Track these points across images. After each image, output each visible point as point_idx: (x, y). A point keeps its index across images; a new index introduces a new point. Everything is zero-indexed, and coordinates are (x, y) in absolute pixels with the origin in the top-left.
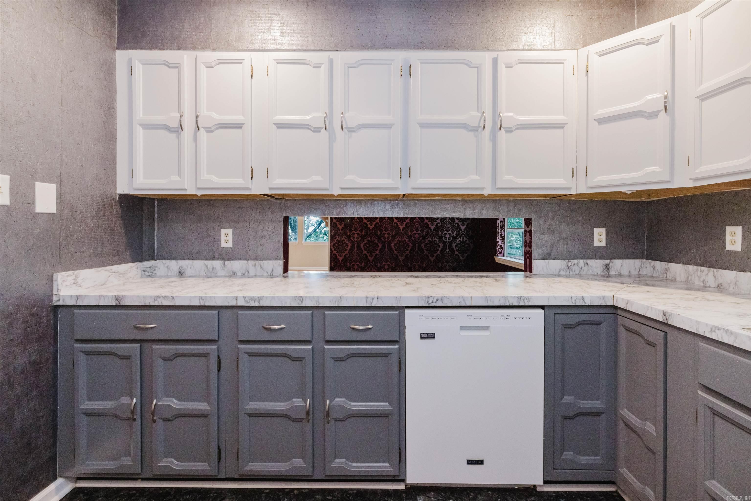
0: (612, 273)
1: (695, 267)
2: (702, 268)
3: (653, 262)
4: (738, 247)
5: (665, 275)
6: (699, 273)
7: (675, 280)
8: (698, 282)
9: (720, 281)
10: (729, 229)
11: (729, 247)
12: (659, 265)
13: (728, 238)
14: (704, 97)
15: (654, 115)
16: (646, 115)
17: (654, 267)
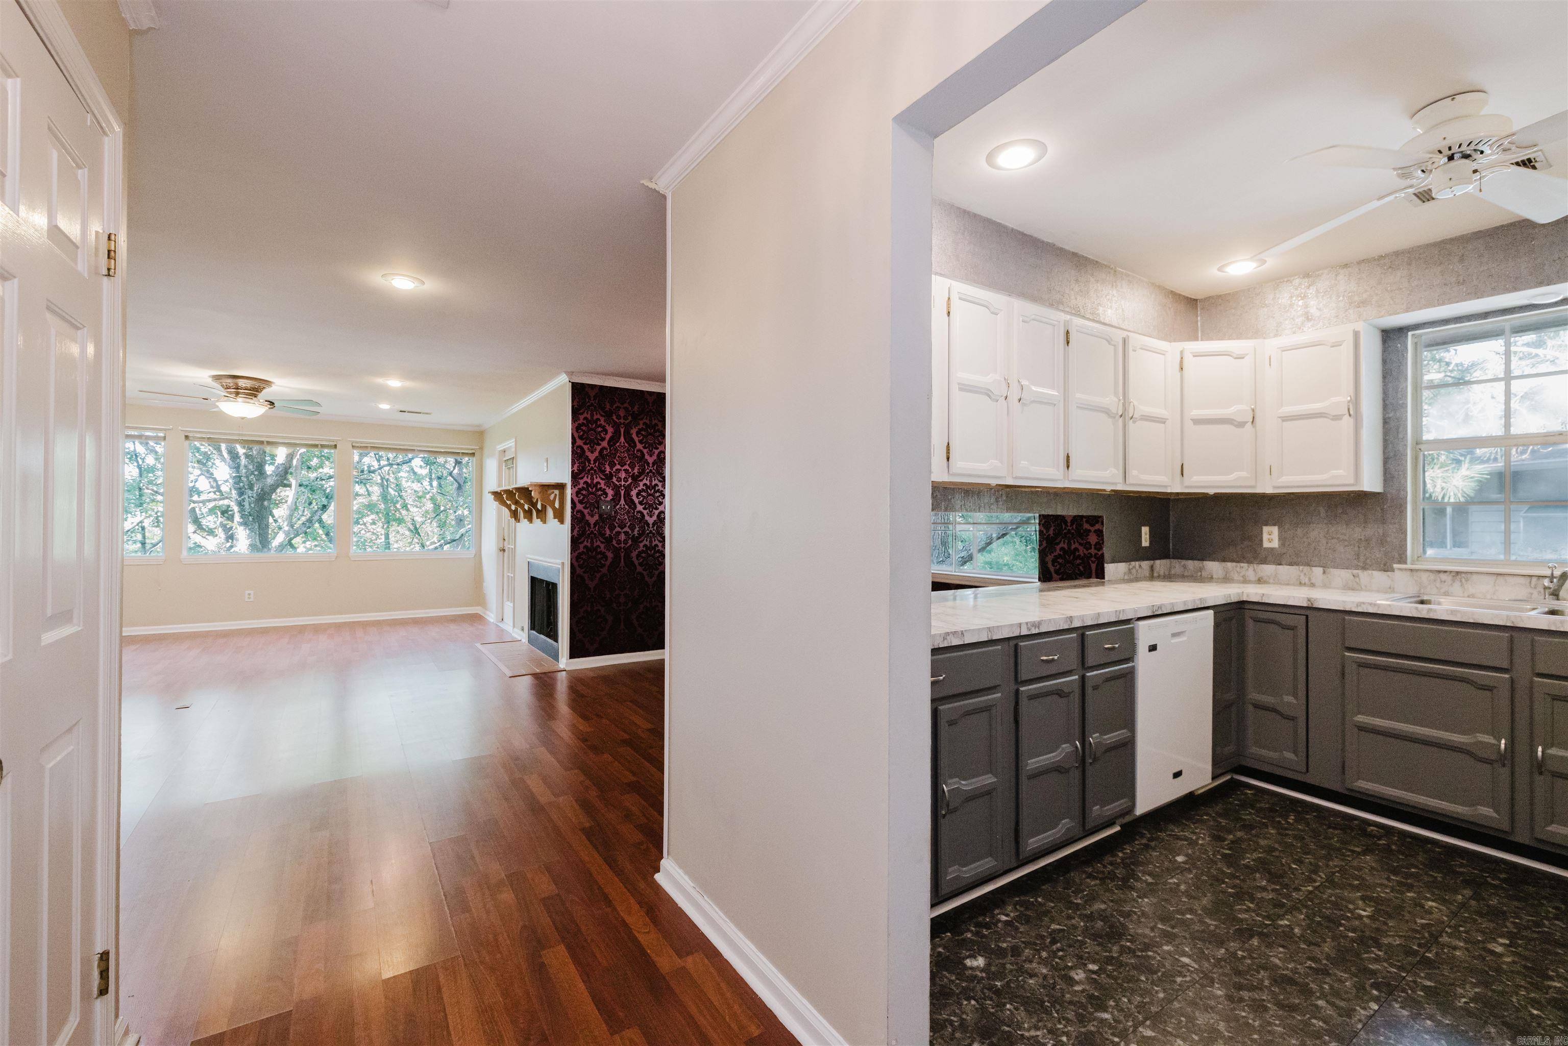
0: (1155, 574)
1: (1234, 564)
2: (1242, 564)
3: (1184, 562)
4: (1275, 544)
5: (1199, 574)
6: (1238, 569)
7: (1212, 578)
8: (1236, 577)
9: (1260, 574)
10: (1266, 529)
11: (1266, 544)
12: (1191, 564)
13: (1265, 537)
14: (1285, 419)
15: (1241, 425)
16: (1236, 423)
17: (1185, 567)
